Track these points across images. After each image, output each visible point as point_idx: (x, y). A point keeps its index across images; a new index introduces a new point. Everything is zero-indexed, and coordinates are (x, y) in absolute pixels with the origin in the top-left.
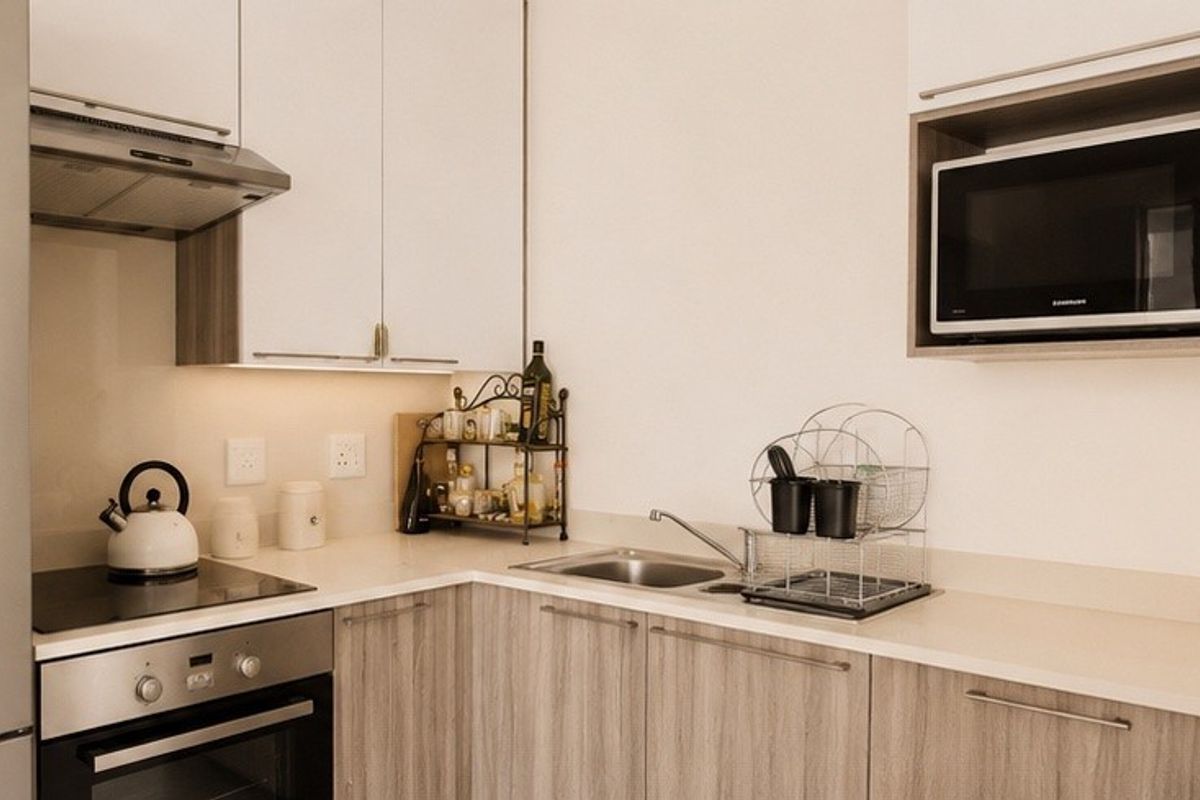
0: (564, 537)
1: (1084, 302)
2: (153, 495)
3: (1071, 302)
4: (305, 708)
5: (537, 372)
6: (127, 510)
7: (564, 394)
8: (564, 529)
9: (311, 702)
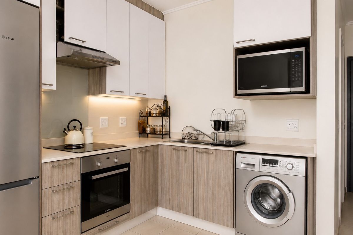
0: (170, 137)
1: (266, 86)
2: (75, 127)
3: (264, 86)
4: (126, 169)
5: (166, 102)
6: (69, 130)
7: (170, 107)
8: (170, 135)
9: (128, 168)
